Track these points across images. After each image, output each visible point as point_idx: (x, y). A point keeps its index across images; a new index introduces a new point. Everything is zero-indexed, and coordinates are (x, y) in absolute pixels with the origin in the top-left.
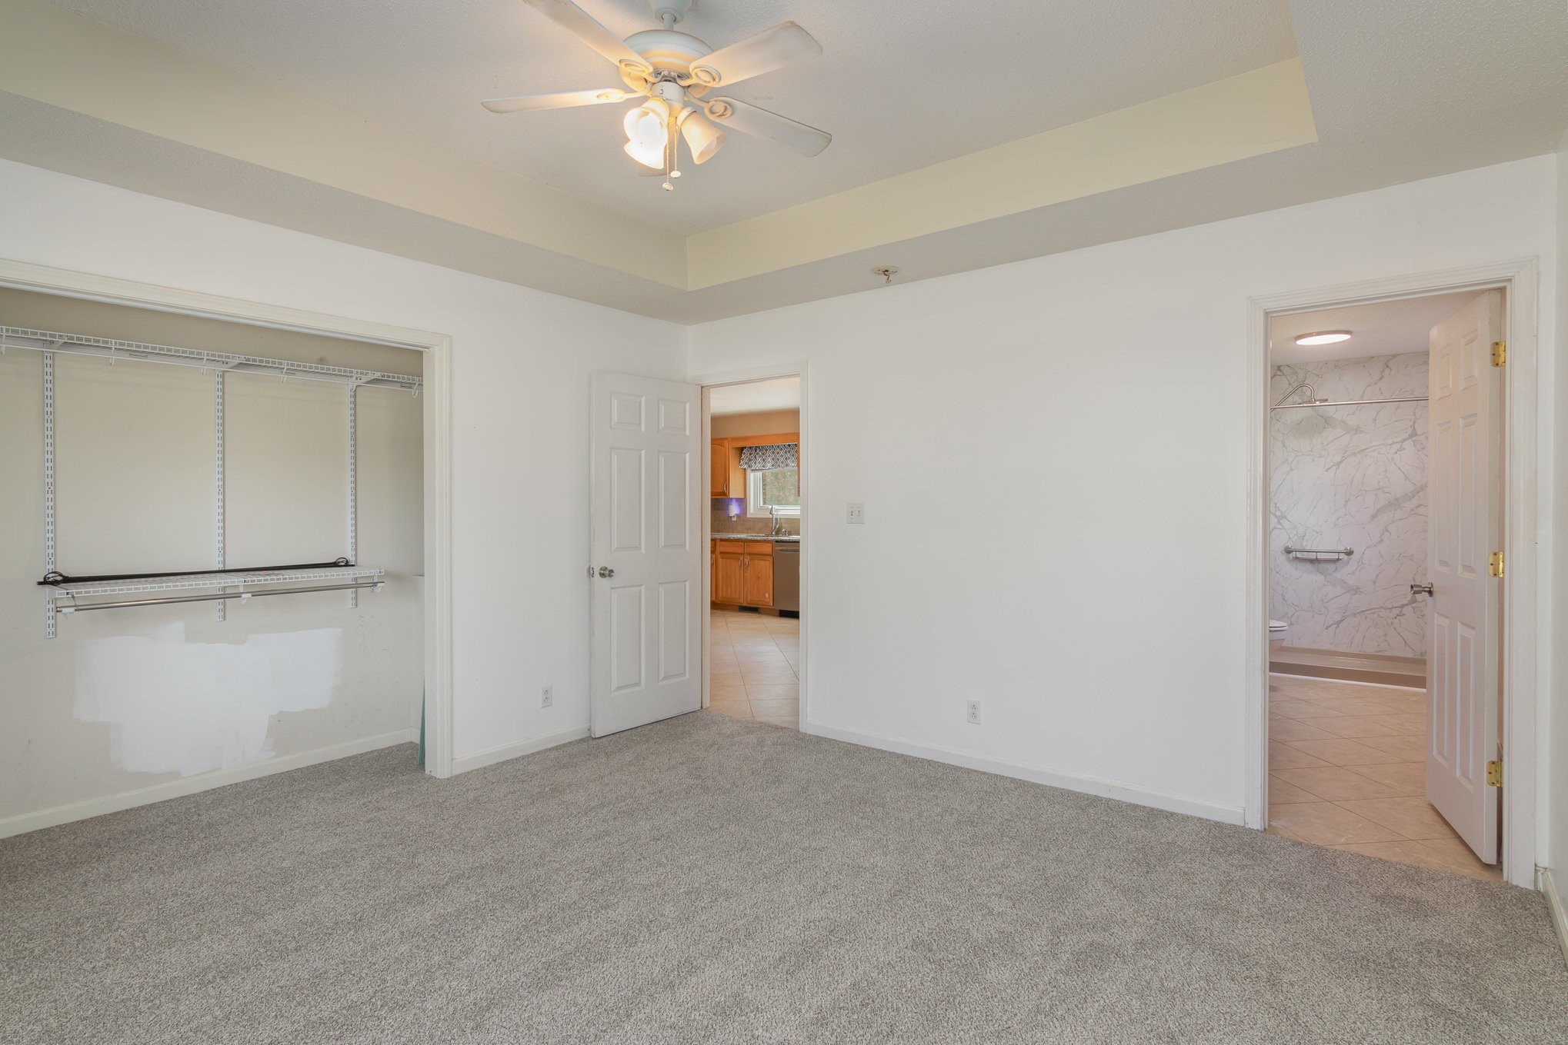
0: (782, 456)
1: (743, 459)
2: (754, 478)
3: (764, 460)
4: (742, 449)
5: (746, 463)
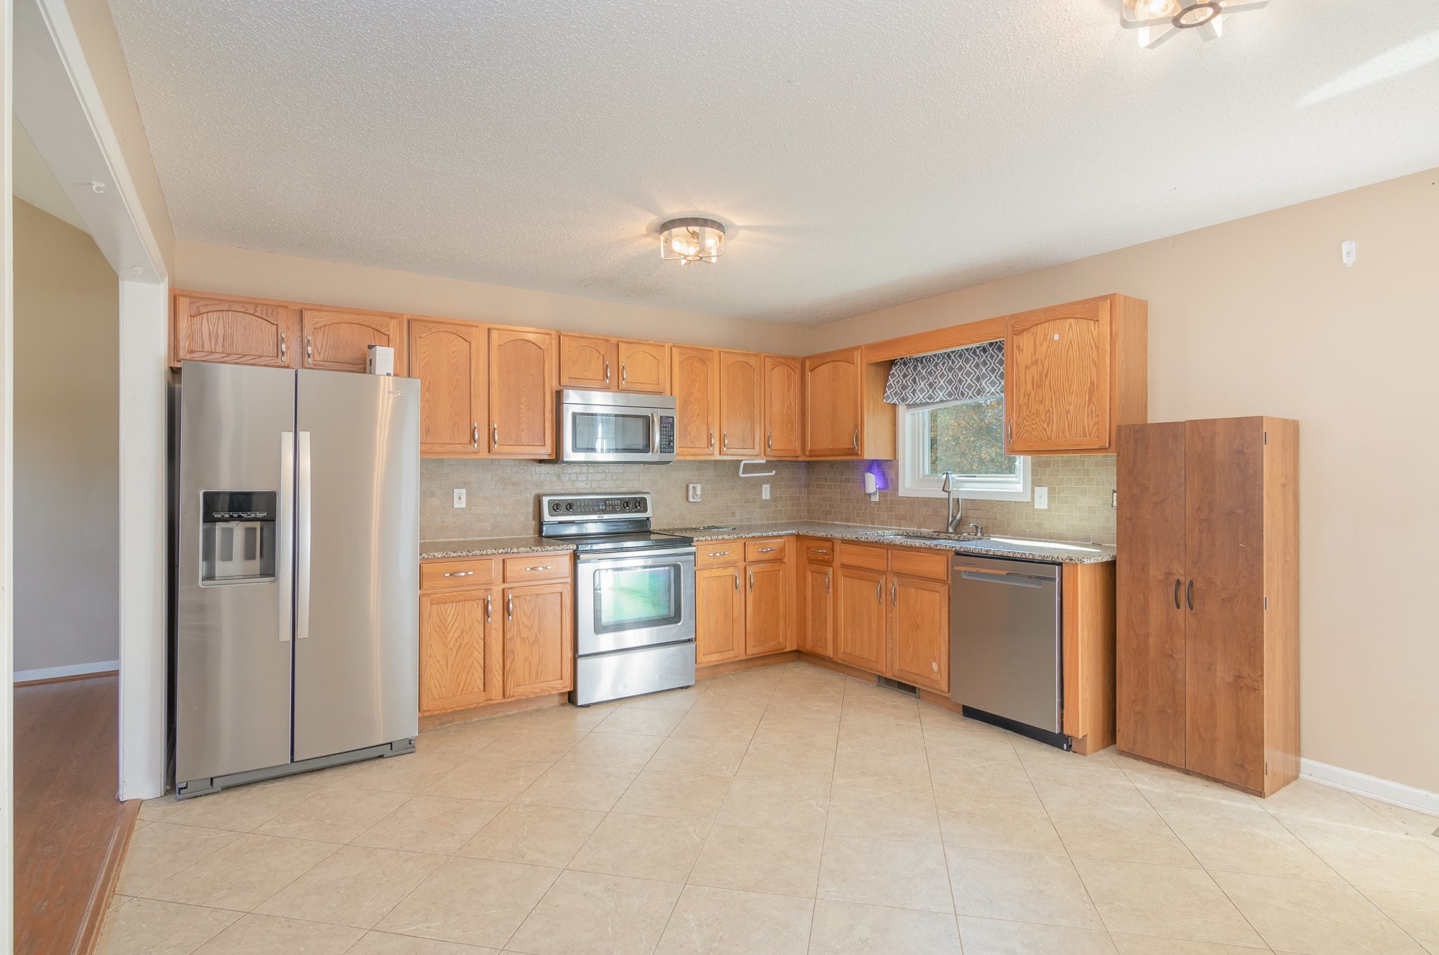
0: (968, 374)
1: (891, 387)
2: (913, 423)
3: (931, 385)
4: (892, 363)
5: (896, 393)
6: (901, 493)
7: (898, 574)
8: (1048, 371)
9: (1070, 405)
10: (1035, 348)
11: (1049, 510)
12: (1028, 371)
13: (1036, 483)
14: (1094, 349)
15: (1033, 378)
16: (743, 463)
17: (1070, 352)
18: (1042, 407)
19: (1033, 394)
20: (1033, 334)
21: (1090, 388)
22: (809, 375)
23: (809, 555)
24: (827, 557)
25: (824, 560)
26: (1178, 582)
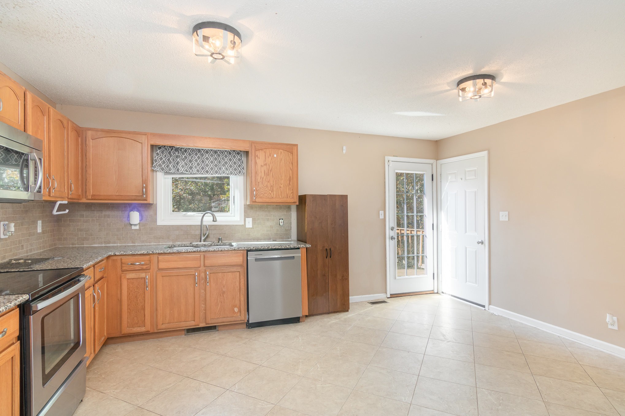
1: (156, 161)
5: (160, 165)
6: (160, 223)
7: (211, 267)
8: (271, 169)
9: (281, 185)
10: (265, 158)
11: (253, 228)
12: (262, 167)
13: (246, 216)
14: (291, 164)
15: (264, 171)
16: (58, 203)
17: (281, 162)
18: (269, 184)
19: (265, 177)
20: (264, 152)
21: (289, 179)
22: (91, 141)
23: (124, 268)
24: (144, 267)
25: (142, 269)
26: (326, 249)
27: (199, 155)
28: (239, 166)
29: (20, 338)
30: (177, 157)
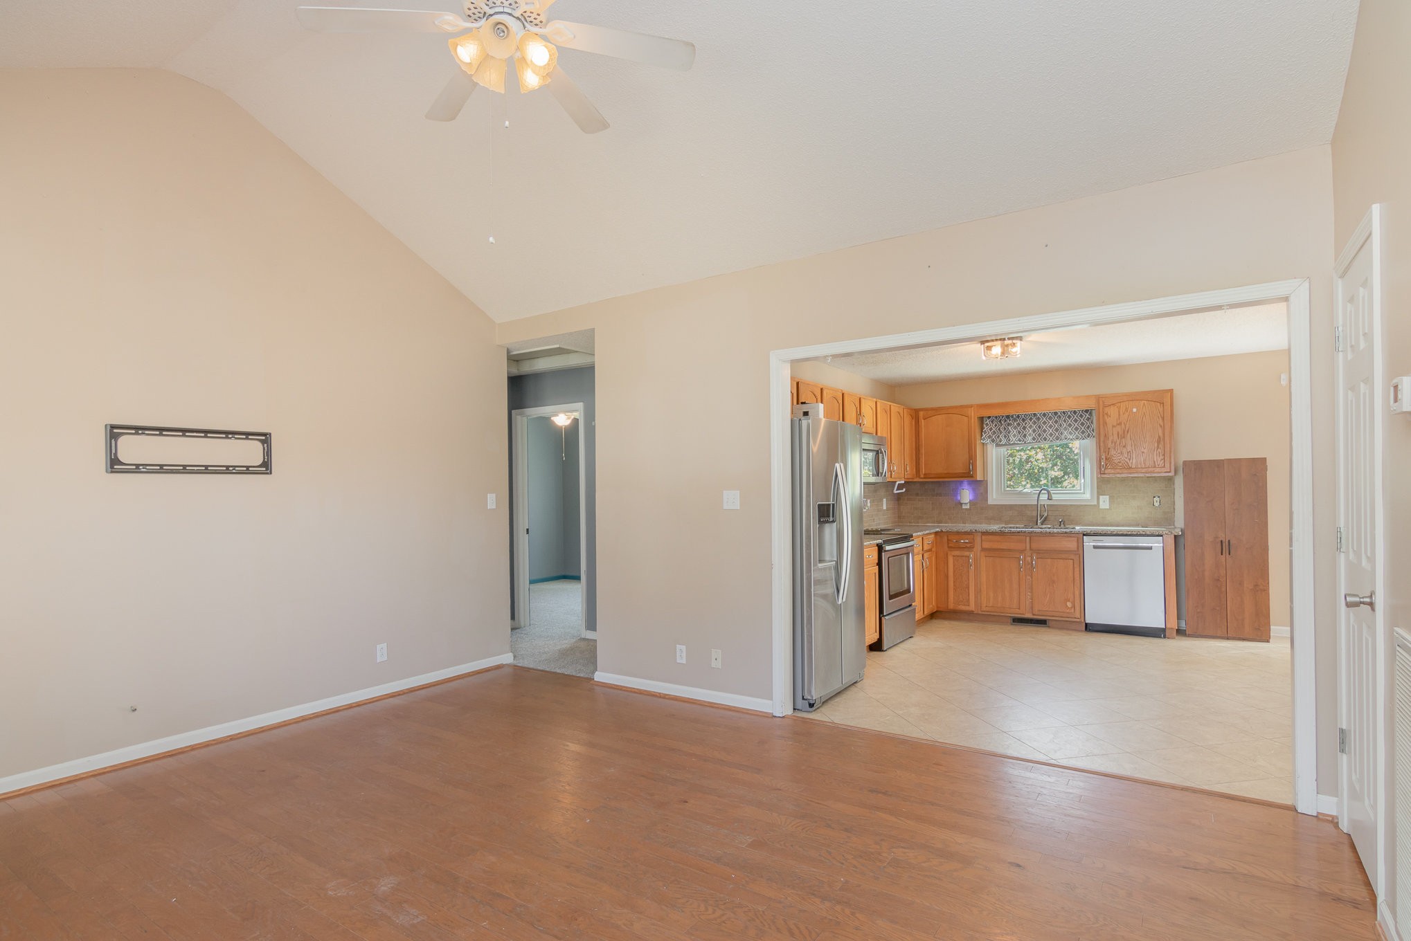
1: (986, 432)
2: (997, 456)
5: (990, 437)
6: (990, 502)
7: (1038, 552)
8: (1129, 429)
9: (1145, 449)
10: (1119, 415)
11: (1110, 509)
12: (1114, 428)
13: (1100, 492)
15: (1118, 433)
16: (897, 483)
17: (1144, 418)
18: (1124, 450)
20: (1117, 407)
22: (923, 422)
23: (950, 545)
24: (968, 545)
25: (966, 547)
26: (1222, 541)
27: (1034, 419)
28: (1088, 427)
29: (878, 564)
30: (1009, 424)
